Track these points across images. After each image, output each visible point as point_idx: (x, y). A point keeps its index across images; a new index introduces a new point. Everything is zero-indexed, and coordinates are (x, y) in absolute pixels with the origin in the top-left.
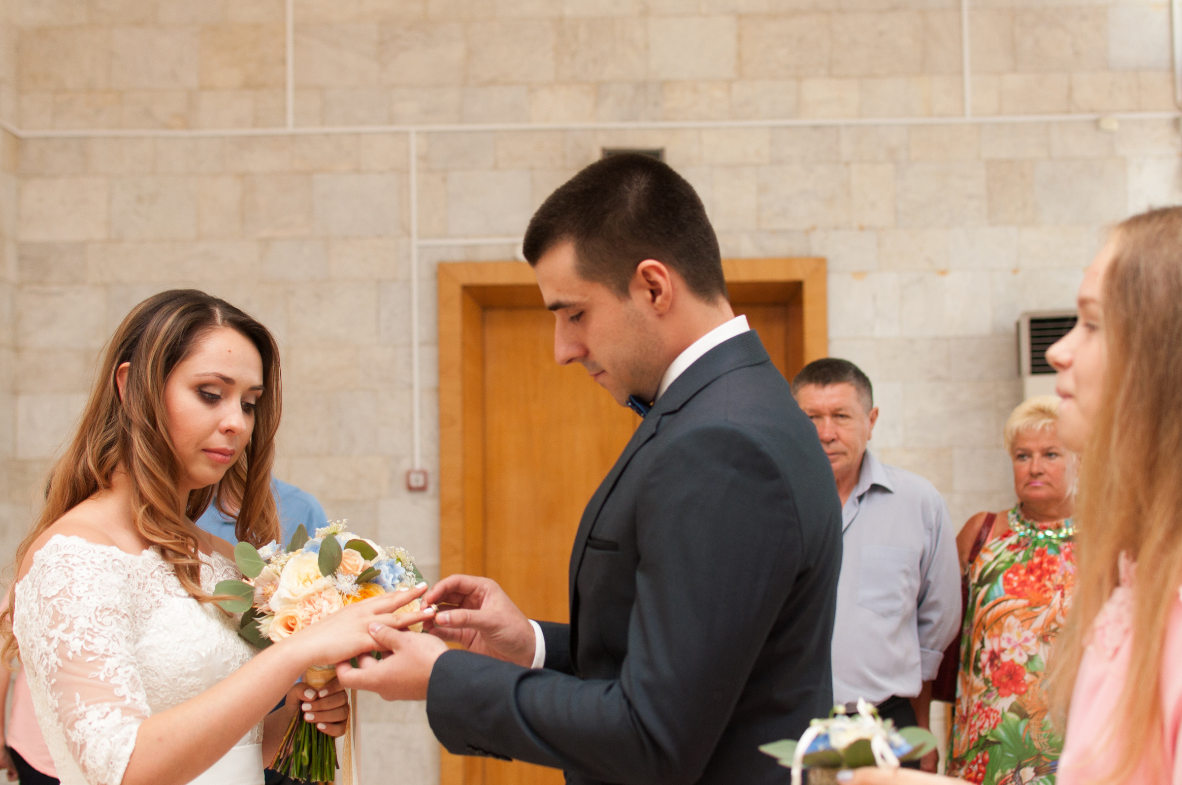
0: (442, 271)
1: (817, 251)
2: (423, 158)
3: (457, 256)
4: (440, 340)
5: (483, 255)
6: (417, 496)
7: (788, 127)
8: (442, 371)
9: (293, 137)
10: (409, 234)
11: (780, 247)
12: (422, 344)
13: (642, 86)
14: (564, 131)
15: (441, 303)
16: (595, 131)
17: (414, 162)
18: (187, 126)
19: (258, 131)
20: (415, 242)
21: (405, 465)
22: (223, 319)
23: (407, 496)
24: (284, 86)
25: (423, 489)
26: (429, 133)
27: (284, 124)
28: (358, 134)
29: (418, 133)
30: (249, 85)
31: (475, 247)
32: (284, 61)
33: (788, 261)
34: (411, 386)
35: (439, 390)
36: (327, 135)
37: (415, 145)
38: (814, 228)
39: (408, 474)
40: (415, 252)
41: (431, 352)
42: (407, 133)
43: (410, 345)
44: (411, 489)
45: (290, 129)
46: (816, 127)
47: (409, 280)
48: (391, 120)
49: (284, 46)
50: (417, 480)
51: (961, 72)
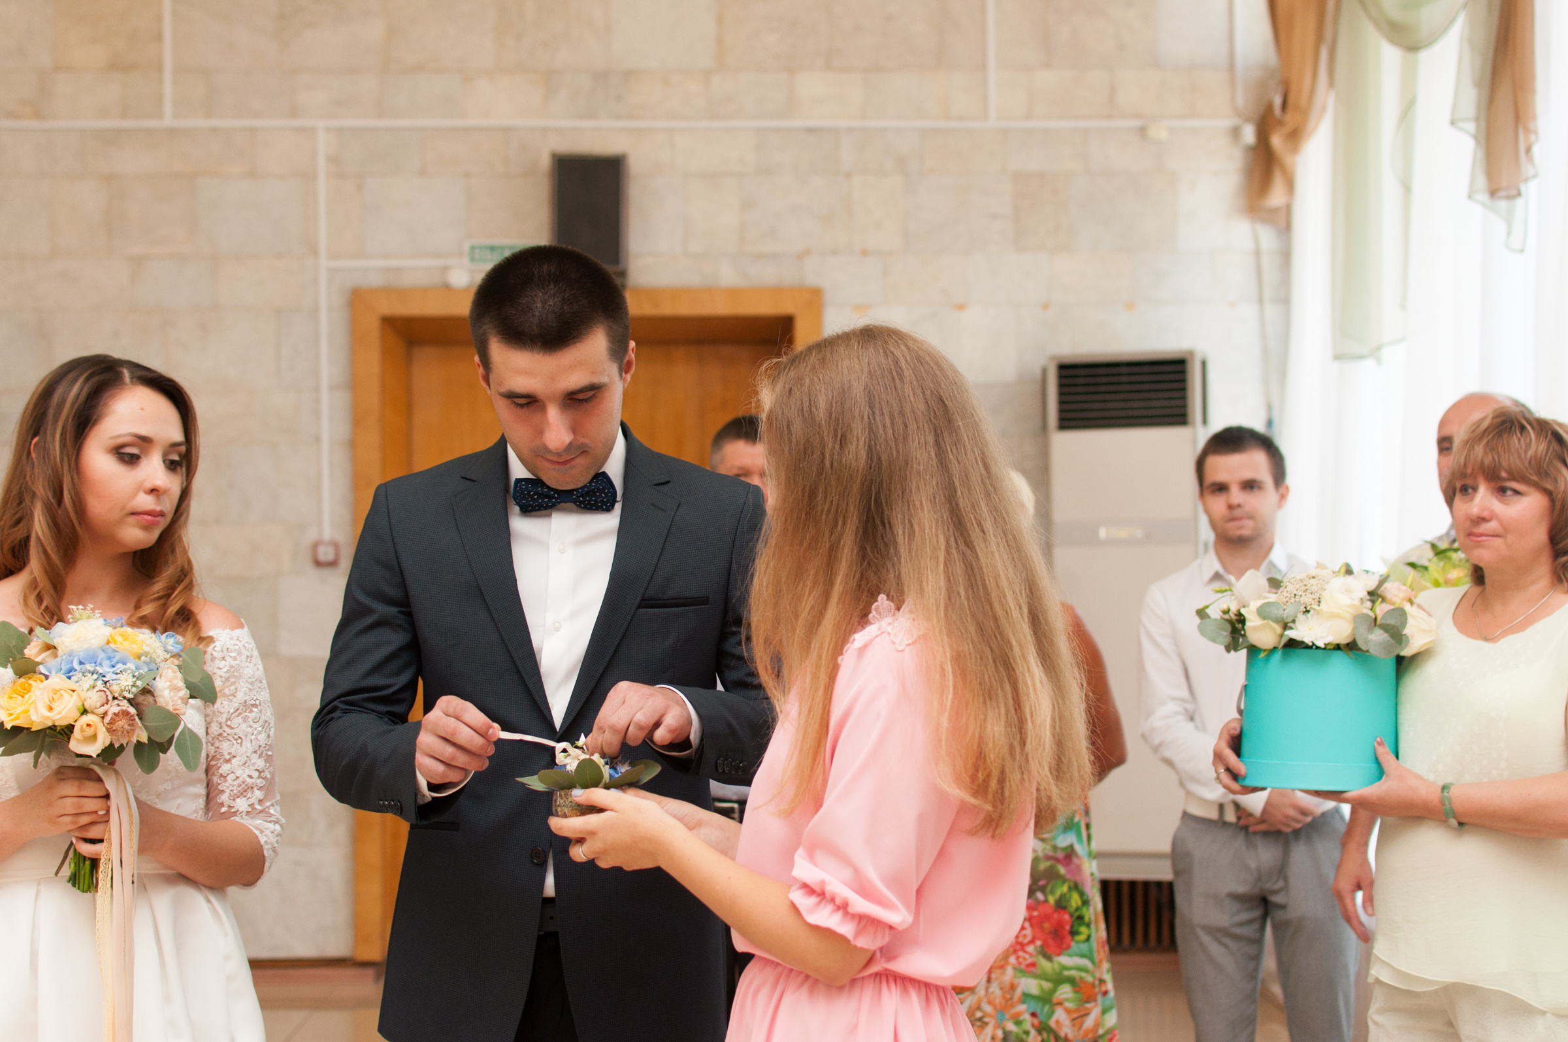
0: (357, 299)
1: (811, 280)
2: (334, 160)
3: (375, 280)
4: (354, 384)
5: (408, 280)
6: (326, 572)
7: (779, 130)
8: (357, 420)
9: (172, 132)
10: (315, 252)
11: (767, 274)
12: (332, 388)
13: (601, 77)
14: (506, 130)
15: (356, 338)
16: (545, 130)
17: (322, 166)
18: (38, 115)
19: (129, 123)
20: (324, 263)
21: (311, 535)
22: (132, 378)
23: (313, 573)
24: (160, 68)
25: (333, 564)
26: (340, 130)
27: (160, 115)
28: (253, 130)
29: (328, 130)
30: (115, 66)
31: (398, 270)
32: (159, 37)
33: (777, 291)
34: (318, 440)
35: (353, 444)
36: (214, 130)
37: (324, 144)
38: (807, 252)
39: (315, 546)
40: (323, 276)
41: (343, 398)
42: (313, 130)
43: (317, 389)
44: (318, 564)
45: (168, 121)
46: (811, 130)
47: (315, 311)
48: (294, 112)
49: (159, 18)
50: (326, 554)
51: (983, 67)
